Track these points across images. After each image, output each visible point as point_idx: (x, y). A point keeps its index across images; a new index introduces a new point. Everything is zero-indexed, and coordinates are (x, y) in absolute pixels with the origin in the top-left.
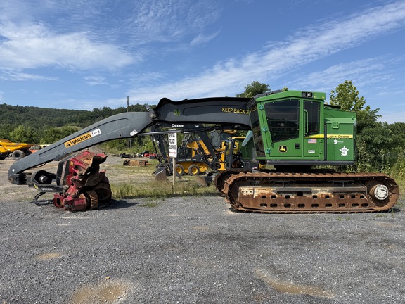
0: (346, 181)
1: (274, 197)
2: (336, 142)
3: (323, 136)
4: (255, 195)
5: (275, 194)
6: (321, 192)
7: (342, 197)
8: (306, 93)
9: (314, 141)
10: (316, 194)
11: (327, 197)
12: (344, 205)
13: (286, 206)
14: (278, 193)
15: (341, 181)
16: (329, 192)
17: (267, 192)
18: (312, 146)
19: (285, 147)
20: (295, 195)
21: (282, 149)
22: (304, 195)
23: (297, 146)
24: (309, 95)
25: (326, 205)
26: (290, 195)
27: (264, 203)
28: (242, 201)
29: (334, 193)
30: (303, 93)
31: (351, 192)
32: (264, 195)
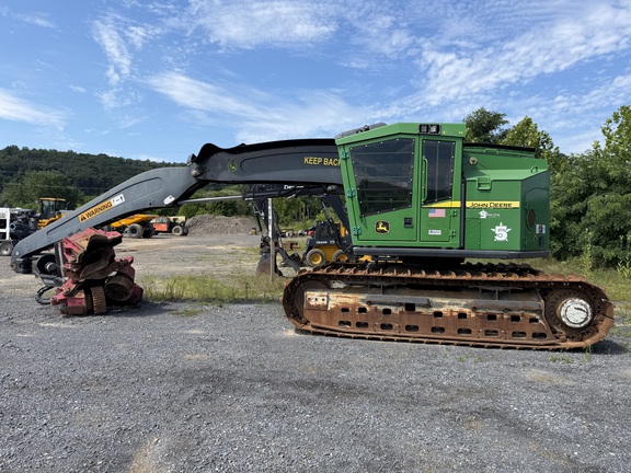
0: (502, 289)
1: (362, 310)
2: (483, 214)
3: (457, 204)
4: (331, 306)
5: (365, 305)
6: (450, 306)
7: (492, 317)
8: (428, 127)
9: (441, 213)
10: (441, 310)
11: (462, 315)
12: (495, 333)
13: (384, 326)
14: (370, 303)
15: (492, 288)
16: (466, 306)
17: (351, 301)
18: (436, 223)
19: (385, 224)
20: (400, 309)
21: (381, 228)
22: (418, 310)
23: (408, 222)
24: (434, 130)
25: (460, 331)
26: (393, 309)
27: (346, 320)
28: (307, 315)
29: (474, 309)
30: (421, 126)
31: (510, 310)
32: (345, 306)
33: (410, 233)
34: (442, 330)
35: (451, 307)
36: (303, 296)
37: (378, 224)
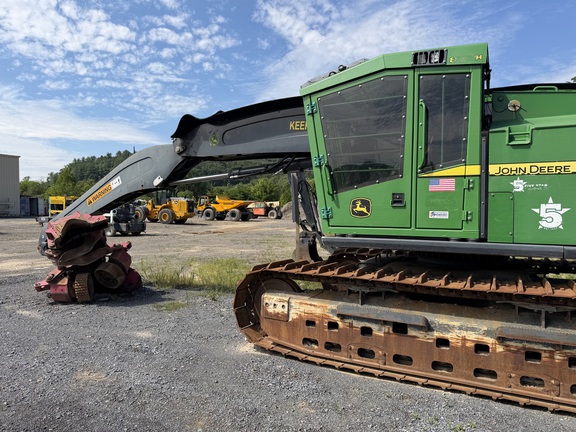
0: (552, 309)
1: (333, 325)
2: (519, 185)
3: (475, 170)
4: (293, 316)
5: (336, 319)
6: (462, 330)
7: (534, 355)
8: (428, 55)
9: (449, 185)
10: (447, 336)
11: (481, 348)
12: (539, 382)
13: (362, 353)
14: (343, 317)
15: (535, 307)
16: (487, 333)
17: (318, 311)
18: (441, 200)
19: (365, 203)
20: (386, 329)
21: (359, 209)
22: (411, 332)
23: (397, 200)
24: (436, 58)
25: (478, 372)
26: (374, 327)
27: (311, 337)
28: (265, 325)
29: (501, 340)
30: (416, 55)
31: (565, 347)
32: (310, 318)
33: (401, 216)
34: (449, 367)
35: (464, 333)
36: (259, 300)
37: (354, 204)
